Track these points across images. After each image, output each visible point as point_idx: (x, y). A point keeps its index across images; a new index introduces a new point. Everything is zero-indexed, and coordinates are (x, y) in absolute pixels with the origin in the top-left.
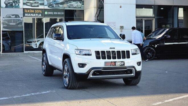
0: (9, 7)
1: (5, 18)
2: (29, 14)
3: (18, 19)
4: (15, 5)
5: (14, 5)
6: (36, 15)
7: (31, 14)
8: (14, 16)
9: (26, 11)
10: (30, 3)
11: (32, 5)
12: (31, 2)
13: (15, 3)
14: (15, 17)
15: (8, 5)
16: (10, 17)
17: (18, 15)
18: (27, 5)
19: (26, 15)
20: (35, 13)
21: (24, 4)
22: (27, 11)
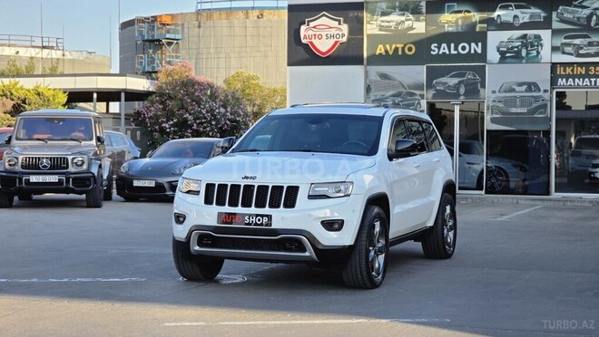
0: (509, 60)
1: (498, 94)
2: (571, 80)
3: (534, 94)
4: (528, 54)
5: (524, 53)
6: (591, 82)
7: (577, 80)
8: (524, 87)
9: (560, 71)
10: (575, 45)
11: (581, 52)
12: (577, 41)
13: (527, 48)
14: (526, 91)
15: (508, 55)
16: (513, 90)
17: (536, 85)
18: (564, 53)
19: (561, 82)
20: (590, 77)
21: (554, 49)
22: (565, 71)
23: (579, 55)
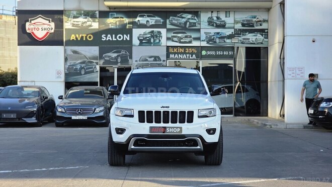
0: (144, 44)
1: (139, 62)
2: (176, 55)
3: (158, 62)
4: (154, 41)
5: (152, 40)
6: (187, 56)
7: (179, 55)
8: (153, 59)
9: (171, 50)
10: (178, 37)
11: (182, 41)
12: (180, 35)
13: (154, 38)
14: (154, 61)
15: (144, 41)
16: (147, 60)
17: (159, 57)
18: (173, 41)
19: (172, 56)
20: (186, 54)
21: (168, 39)
22: (173, 50)
23: (180, 42)
